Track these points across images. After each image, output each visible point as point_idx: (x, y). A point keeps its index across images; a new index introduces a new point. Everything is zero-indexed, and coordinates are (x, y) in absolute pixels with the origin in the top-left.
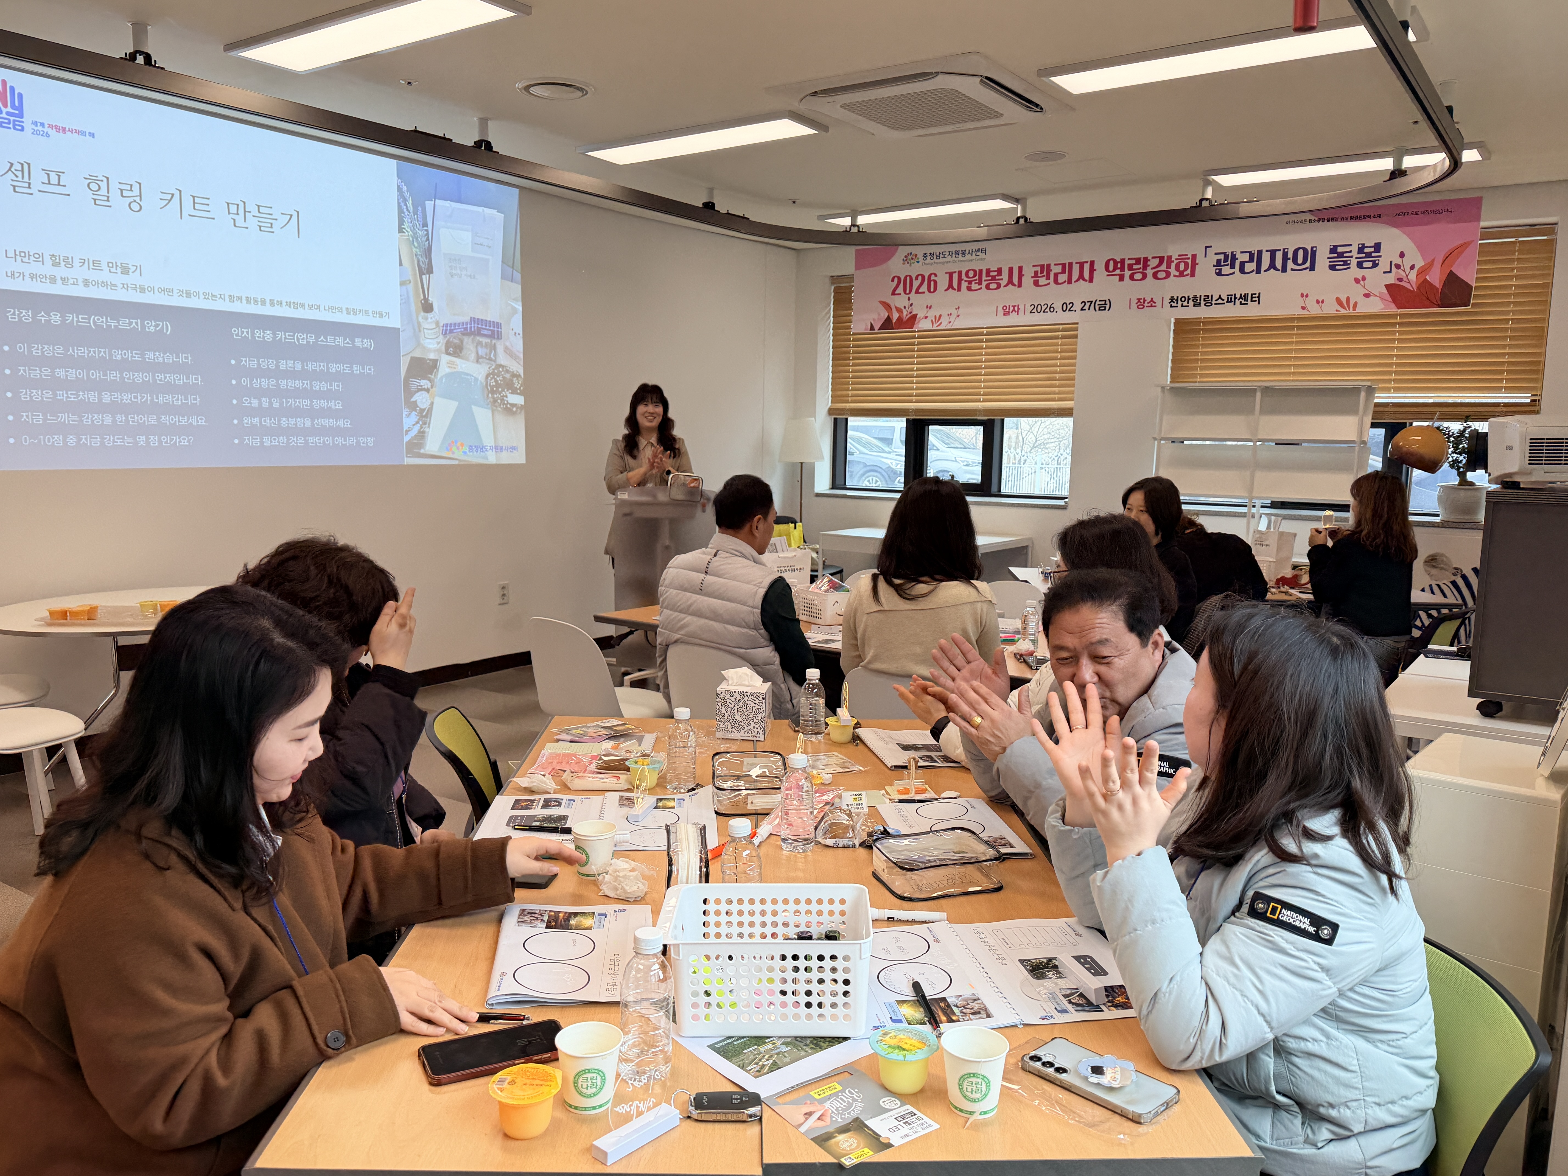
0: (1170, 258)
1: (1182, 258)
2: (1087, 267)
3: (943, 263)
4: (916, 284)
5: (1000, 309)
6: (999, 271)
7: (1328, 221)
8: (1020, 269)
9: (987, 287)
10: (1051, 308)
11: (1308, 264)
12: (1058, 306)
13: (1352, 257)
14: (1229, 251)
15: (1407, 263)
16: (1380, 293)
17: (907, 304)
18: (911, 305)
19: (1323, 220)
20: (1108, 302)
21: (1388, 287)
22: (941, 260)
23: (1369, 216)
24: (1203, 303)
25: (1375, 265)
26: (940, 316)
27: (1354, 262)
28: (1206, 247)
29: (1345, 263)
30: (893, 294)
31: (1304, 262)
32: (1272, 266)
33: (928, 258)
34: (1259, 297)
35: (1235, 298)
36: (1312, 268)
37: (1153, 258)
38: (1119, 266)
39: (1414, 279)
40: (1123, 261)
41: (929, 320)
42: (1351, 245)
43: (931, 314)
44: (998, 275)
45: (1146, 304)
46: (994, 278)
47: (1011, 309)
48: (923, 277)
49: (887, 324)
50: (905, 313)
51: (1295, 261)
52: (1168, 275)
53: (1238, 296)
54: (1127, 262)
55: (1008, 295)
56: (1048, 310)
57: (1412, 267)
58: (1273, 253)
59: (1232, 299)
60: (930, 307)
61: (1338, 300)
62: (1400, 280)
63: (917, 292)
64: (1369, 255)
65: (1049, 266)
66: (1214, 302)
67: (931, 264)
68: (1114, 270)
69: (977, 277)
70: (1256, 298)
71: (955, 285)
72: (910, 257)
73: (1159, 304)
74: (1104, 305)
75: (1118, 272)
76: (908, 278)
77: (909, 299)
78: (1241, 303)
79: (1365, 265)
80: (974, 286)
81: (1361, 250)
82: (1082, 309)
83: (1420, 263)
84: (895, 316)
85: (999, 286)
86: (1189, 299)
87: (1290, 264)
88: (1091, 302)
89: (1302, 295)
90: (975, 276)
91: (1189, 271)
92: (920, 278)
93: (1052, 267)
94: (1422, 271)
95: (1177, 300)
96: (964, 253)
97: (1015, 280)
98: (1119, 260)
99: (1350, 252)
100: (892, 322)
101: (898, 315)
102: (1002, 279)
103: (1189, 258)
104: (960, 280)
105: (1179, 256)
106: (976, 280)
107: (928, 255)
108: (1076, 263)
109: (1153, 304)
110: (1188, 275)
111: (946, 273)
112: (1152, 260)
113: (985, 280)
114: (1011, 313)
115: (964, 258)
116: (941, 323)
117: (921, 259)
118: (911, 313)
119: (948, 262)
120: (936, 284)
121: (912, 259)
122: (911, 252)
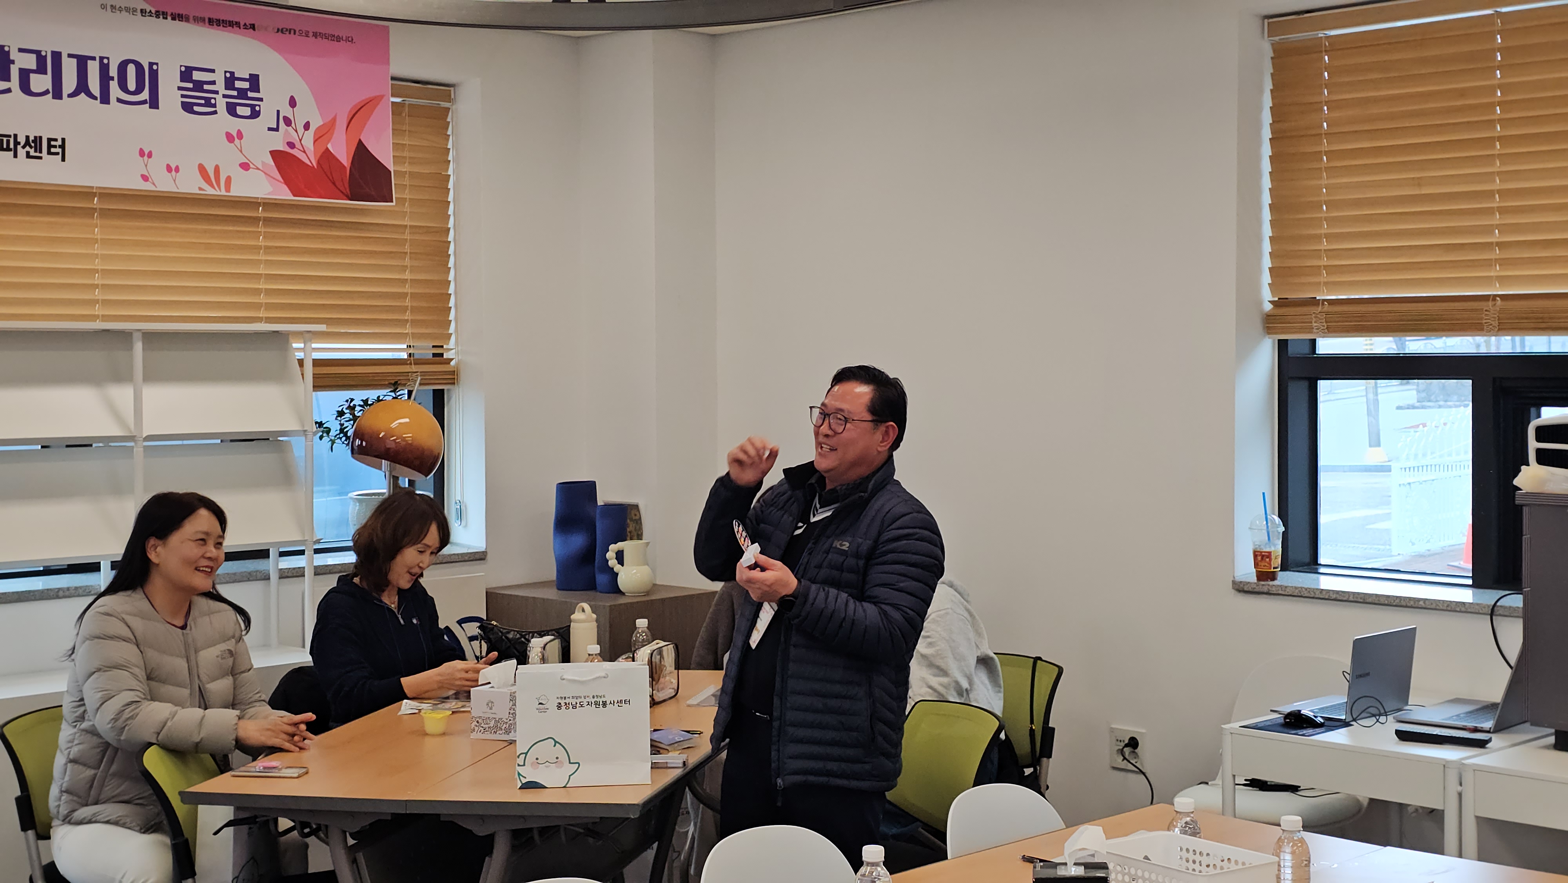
7: (173, 19)
11: (145, 95)
13: (217, 92)
15: (300, 116)
16: (263, 163)
19: (165, 16)
21: (275, 154)
23: (238, 24)
25: (255, 114)
27: (221, 104)
29: (208, 103)
31: (139, 89)
32: (82, 87)
34: (63, 147)
35: (16, 143)
36: (154, 103)
39: (312, 147)
42: (213, 71)
51: (123, 86)
53: (22, 140)
57: (307, 126)
58: (82, 62)
59: (8, 144)
61: (202, 169)
62: (291, 145)
64: (243, 94)
70: (58, 148)
78: (28, 156)
87: (114, 89)
89: (142, 153)
94: (323, 135)
99: (213, 83)
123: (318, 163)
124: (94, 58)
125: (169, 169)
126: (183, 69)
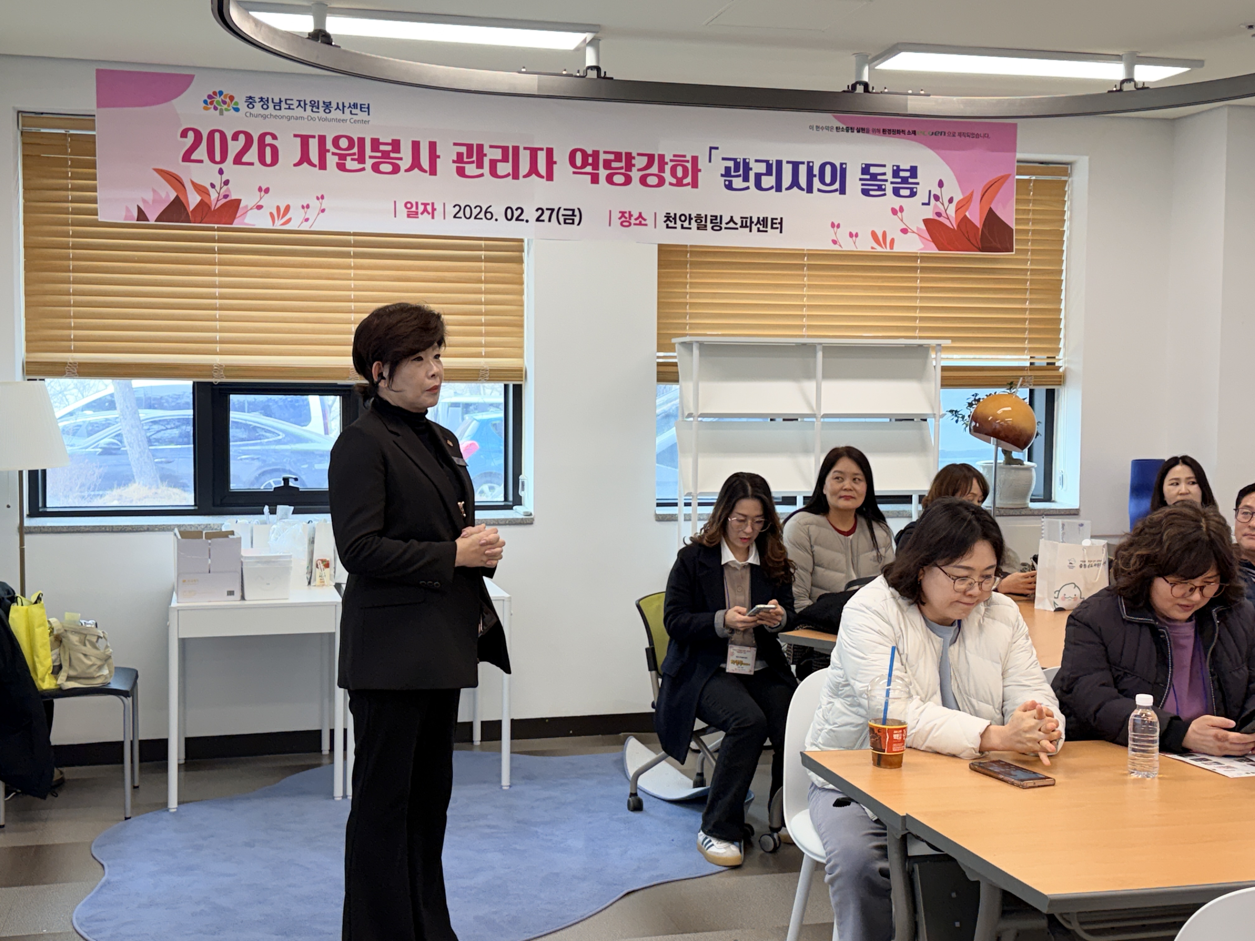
2: (542, 157)
3: (289, 118)
4: (234, 147)
5: (401, 207)
6: (396, 145)
7: (858, 132)
8: (433, 146)
9: (376, 168)
10: (488, 214)
11: (837, 186)
12: (498, 211)
13: (886, 181)
15: (946, 194)
16: (918, 228)
17: (217, 179)
18: (226, 183)
19: (852, 130)
20: (577, 213)
21: (926, 222)
22: (284, 112)
23: (903, 132)
24: (709, 225)
25: (913, 194)
26: (288, 208)
27: (889, 188)
28: (711, 148)
29: (880, 188)
30: (187, 158)
31: (833, 182)
32: (795, 183)
33: (258, 105)
34: (781, 223)
35: (751, 222)
36: (842, 191)
37: (639, 154)
38: (590, 160)
39: (954, 215)
40: (596, 154)
41: (265, 212)
42: (884, 166)
44: (393, 151)
45: (632, 221)
46: (386, 155)
47: (421, 208)
48: (249, 137)
49: (176, 211)
50: (214, 195)
51: (822, 180)
52: (661, 182)
53: (755, 220)
54: (602, 157)
55: (414, 185)
56: (482, 215)
57: (951, 200)
58: (796, 165)
59: (747, 223)
60: (267, 191)
61: (874, 235)
62: (939, 214)
63: (238, 160)
64: (905, 180)
65: (480, 147)
66: (724, 225)
67: (265, 117)
68: (584, 165)
69: (355, 150)
70: (778, 224)
71: (314, 157)
72: (218, 99)
73: (650, 221)
74: (572, 217)
75: (589, 169)
76: (217, 136)
77: (221, 172)
78: (759, 230)
79: (902, 192)
80: (350, 164)
81: (896, 172)
82: (538, 220)
83: (958, 196)
85: (396, 169)
86: (691, 219)
87: (817, 183)
88: (553, 210)
89: (833, 225)
90: (351, 147)
91: (688, 180)
92: (242, 138)
93: (486, 150)
94: (962, 206)
95: (675, 219)
96: (328, 105)
97: (425, 162)
98: (590, 152)
99: (884, 174)
100: (185, 209)
101: (198, 199)
102: (401, 159)
103: (688, 161)
104: (323, 151)
105: (675, 156)
106: (354, 154)
107: (257, 100)
108: (525, 148)
109: (643, 222)
110: (688, 184)
111: (295, 136)
112: (637, 158)
113: (371, 157)
114: (420, 215)
115: (329, 116)
116: (289, 220)
117: (243, 106)
118: (226, 196)
119: (297, 118)
120: (275, 151)
121: (224, 102)
122: (221, 93)
123: (958, 226)
124: (803, 163)
125: (851, 235)
126: (864, 166)
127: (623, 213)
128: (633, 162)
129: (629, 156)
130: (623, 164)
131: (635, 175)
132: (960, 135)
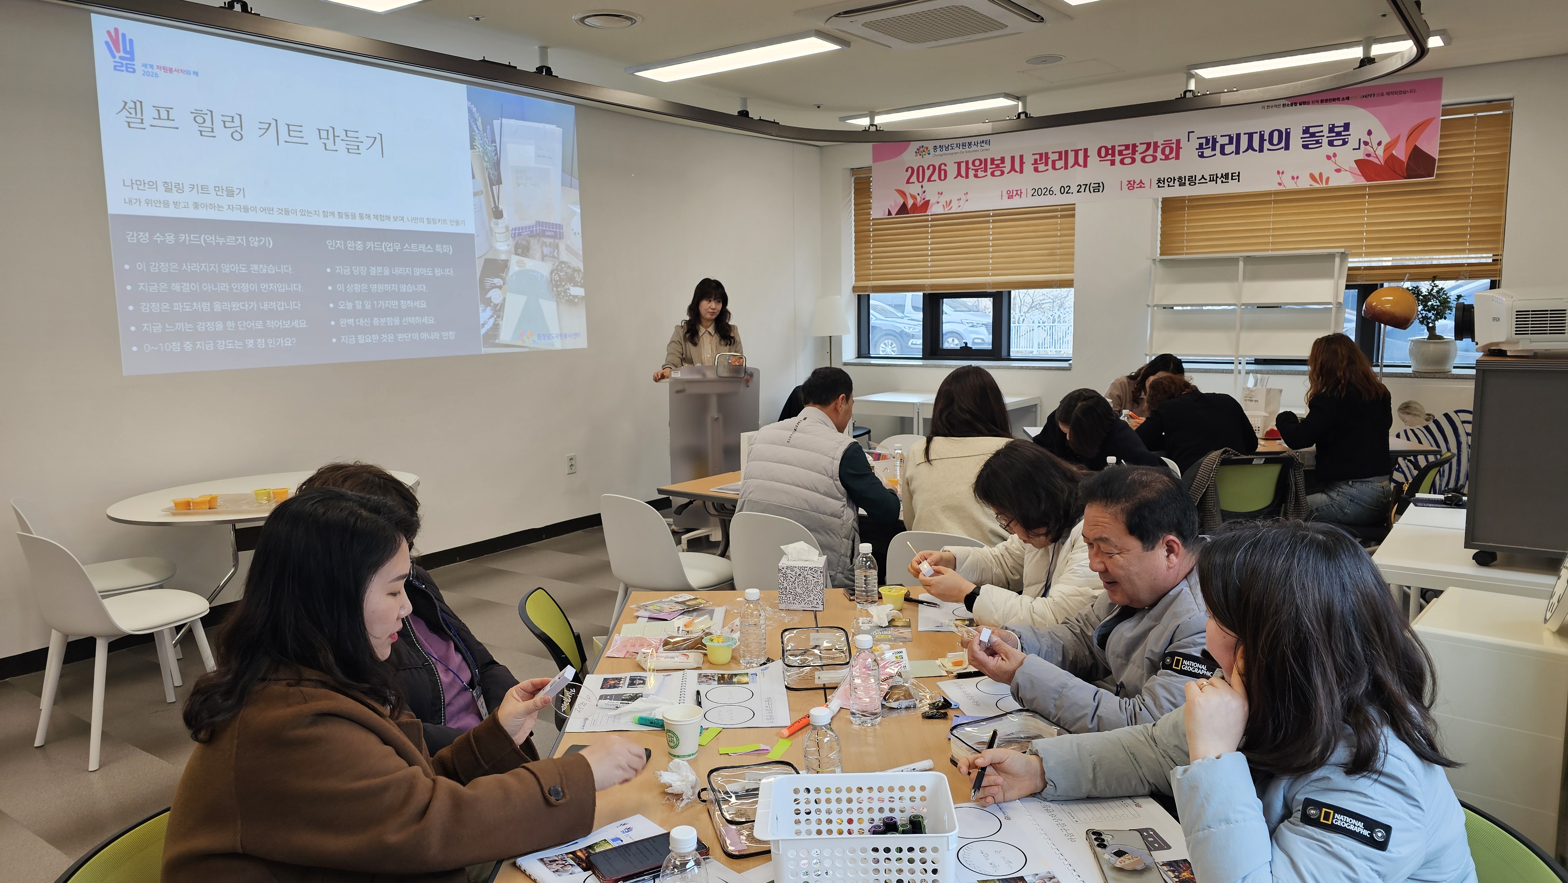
0: (1156, 143)
1: (1167, 143)
2: (1081, 154)
3: (952, 154)
4: (928, 173)
5: (1005, 193)
6: (1003, 160)
7: (1300, 105)
8: (1021, 157)
9: (992, 174)
10: (1050, 191)
11: (1283, 144)
12: (1056, 190)
13: (1323, 136)
14: (1209, 135)
15: (1374, 140)
16: (1350, 168)
17: (920, 191)
18: (924, 192)
19: (1296, 104)
20: (1101, 185)
21: (1357, 162)
22: (950, 151)
23: (1338, 99)
24: (1187, 183)
25: (1345, 143)
26: (951, 201)
27: (1325, 141)
28: (1189, 133)
29: (1317, 142)
30: (908, 182)
31: (1279, 142)
32: (1250, 147)
33: (938, 150)
34: (1238, 176)
35: (1217, 177)
36: (1287, 147)
37: (1141, 144)
38: (1110, 152)
39: (1382, 154)
40: (1113, 148)
41: (941, 205)
42: (1322, 126)
43: (943, 199)
44: (1001, 163)
45: (1136, 186)
46: (998, 166)
47: (1015, 193)
48: (934, 167)
49: (903, 209)
50: (919, 199)
51: (1271, 143)
52: (1155, 159)
53: (1219, 176)
54: (1117, 149)
55: (1012, 181)
56: (1048, 193)
57: (1380, 144)
58: (1250, 136)
59: (1214, 178)
60: (942, 194)
61: (1312, 176)
62: (1369, 155)
63: (929, 180)
64: (1339, 134)
65: (1047, 154)
66: (1197, 181)
67: (941, 155)
68: (1106, 156)
69: (983, 166)
70: (1236, 176)
71: (963, 173)
72: (922, 150)
73: (1147, 185)
74: (1098, 188)
75: (1109, 157)
76: (921, 168)
77: (922, 187)
78: (1222, 182)
79: (1336, 143)
80: (980, 174)
81: (1331, 130)
82: (1078, 192)
83: (1386, 139)
84: (910, 202)
85: (1003, 173)
86: (1175, 180)
87: (1266, 145)
88: (1086, 185)
89: (1278, 173)
90: (981, 164)
91: (1173, 155)
92: (931, 167)
93: (1050, 155)
94: (1389, 147)
95: (1164, 181)
96: (970, 144)
97: (1017, 168)
98: (1110, 147)
99: (1322, 131)
100: (907, 208)
101: (912, 202)
102: (1005, 167)
103: (1173, 143)
104: (967, 168)
105: (1164, 141)
106: (982, 168)
107: (938, 147)
108: (1072, 151)
109: (1143, 186)
110: (1173, 158)
111: (955, 163)
112: (1139, 146)
113: (990, 168)
114: (1014, 197)
115: (971, 150)
116: (952, 207)
117: (932, 151)
118: (924, 199)
119: (956, 153)
120: (945, 171)
121: (924, 151)
122: (923, 146)
123: (1386, 162)
124: (1256, 133)
125: (1293, 178)
126: (1304, 128)
127: (1129, 182)
128: (1137, 149)
129: (1134, 146)
130: (1130, 151)
131: (1138, 157)
132: (1388, 94)
